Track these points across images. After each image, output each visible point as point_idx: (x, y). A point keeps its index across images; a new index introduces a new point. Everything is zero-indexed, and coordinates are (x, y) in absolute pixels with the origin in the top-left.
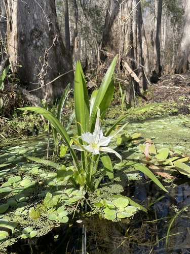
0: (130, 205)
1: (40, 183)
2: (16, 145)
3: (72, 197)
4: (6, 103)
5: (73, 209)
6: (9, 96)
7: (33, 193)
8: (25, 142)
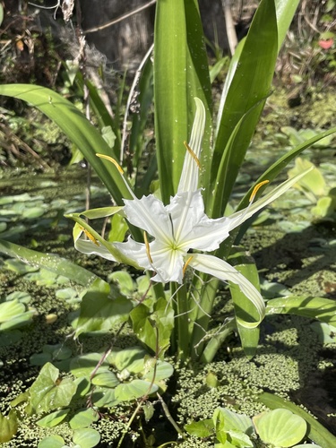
0: (309, 442)
1: (50, 317)
2: (24, 192)
3: (127, 380)
4: (9, 67)
5: (119, 424)
6: (16, 46)
7: (19, 351)
8: (47, 184)
